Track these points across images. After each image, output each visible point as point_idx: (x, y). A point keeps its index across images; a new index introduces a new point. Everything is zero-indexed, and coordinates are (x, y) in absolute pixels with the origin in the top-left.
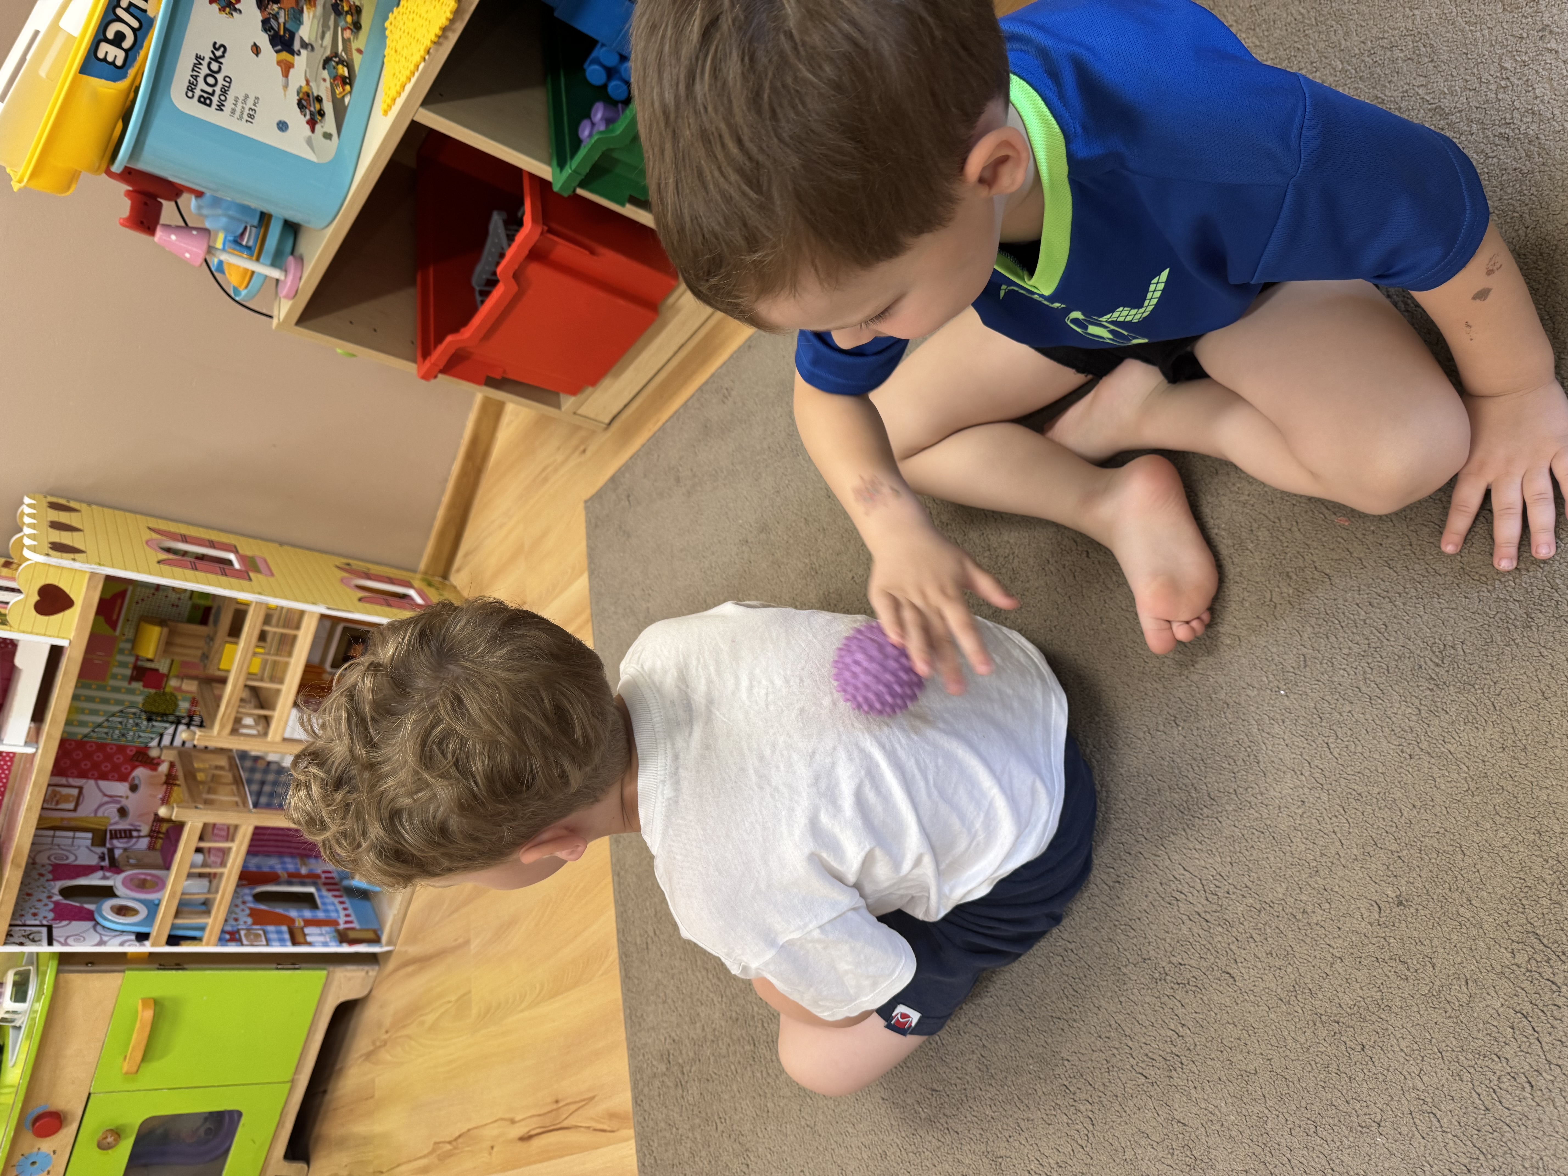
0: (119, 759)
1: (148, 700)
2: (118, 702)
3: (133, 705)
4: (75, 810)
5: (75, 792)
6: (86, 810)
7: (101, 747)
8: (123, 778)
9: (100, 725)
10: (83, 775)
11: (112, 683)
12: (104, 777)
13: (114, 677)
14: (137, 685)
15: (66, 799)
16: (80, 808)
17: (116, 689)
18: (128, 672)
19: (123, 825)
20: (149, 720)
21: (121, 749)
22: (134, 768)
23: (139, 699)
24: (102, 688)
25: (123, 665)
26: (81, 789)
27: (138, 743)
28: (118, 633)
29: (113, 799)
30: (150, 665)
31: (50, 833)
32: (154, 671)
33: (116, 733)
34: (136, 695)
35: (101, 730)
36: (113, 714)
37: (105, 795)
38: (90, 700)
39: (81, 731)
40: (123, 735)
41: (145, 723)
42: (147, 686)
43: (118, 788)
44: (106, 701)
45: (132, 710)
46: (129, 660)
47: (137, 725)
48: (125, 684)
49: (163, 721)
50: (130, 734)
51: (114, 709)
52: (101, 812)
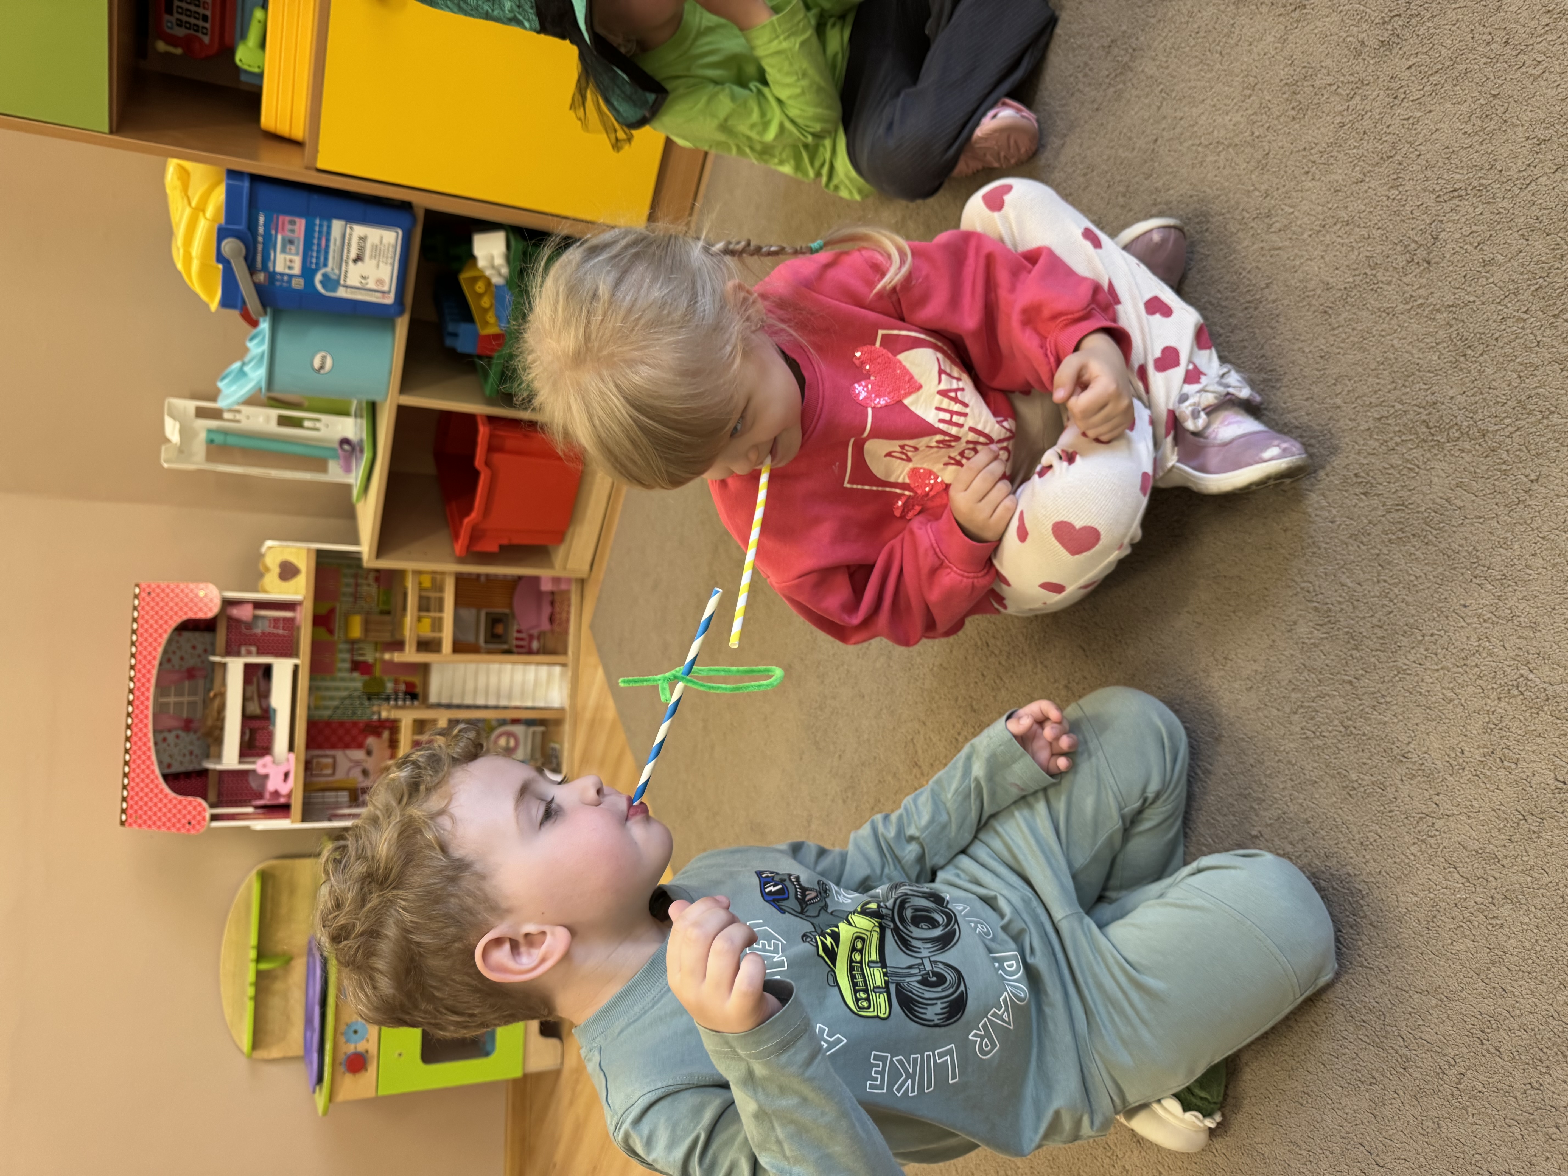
0: (355, 732)
1: (366, 684)
2: (346, 689)
3: (356, 690)
4: (333, 774)
5: (330, 760)
6: (340, 774)
7: (342, 724)
8: (360, 746)
9: (337, 708)
10: (333, 746)
11: (340, 675)
12: (347, 746)
13: (340, 670)
14: (356, 675)
15: (326, 766)
16: (338, 773)
17: (343, 679)
18: (347, 665)
20: (369, 699)
21: (355, 724)
22: (366, 737)
23: (359, 685)
24: (334, 679)
25: (343, 661)
26: (334, 757)
27: (365, 718)
28: (336, 637)
29: (357, 763)
30: (361, 658)
31: (320, 794)
32: (365, 663)
33: (350, 713)
34: (357, 682)
35: (339, 711)
36: (345, 698)
37: (351, 761)
38: (327, 689)
39: (326, 713)
40: (354, 713)
41: (366, 703)
42: (362, 674)
43: (358, 754)
44: (337, 689)
45: (356, 694)
46: (347, 656)
47: (362, 704)
48: (346, 675)
49: (379, 699)
50: (359, 712)
51: (344, 694)
52: (351, 775)
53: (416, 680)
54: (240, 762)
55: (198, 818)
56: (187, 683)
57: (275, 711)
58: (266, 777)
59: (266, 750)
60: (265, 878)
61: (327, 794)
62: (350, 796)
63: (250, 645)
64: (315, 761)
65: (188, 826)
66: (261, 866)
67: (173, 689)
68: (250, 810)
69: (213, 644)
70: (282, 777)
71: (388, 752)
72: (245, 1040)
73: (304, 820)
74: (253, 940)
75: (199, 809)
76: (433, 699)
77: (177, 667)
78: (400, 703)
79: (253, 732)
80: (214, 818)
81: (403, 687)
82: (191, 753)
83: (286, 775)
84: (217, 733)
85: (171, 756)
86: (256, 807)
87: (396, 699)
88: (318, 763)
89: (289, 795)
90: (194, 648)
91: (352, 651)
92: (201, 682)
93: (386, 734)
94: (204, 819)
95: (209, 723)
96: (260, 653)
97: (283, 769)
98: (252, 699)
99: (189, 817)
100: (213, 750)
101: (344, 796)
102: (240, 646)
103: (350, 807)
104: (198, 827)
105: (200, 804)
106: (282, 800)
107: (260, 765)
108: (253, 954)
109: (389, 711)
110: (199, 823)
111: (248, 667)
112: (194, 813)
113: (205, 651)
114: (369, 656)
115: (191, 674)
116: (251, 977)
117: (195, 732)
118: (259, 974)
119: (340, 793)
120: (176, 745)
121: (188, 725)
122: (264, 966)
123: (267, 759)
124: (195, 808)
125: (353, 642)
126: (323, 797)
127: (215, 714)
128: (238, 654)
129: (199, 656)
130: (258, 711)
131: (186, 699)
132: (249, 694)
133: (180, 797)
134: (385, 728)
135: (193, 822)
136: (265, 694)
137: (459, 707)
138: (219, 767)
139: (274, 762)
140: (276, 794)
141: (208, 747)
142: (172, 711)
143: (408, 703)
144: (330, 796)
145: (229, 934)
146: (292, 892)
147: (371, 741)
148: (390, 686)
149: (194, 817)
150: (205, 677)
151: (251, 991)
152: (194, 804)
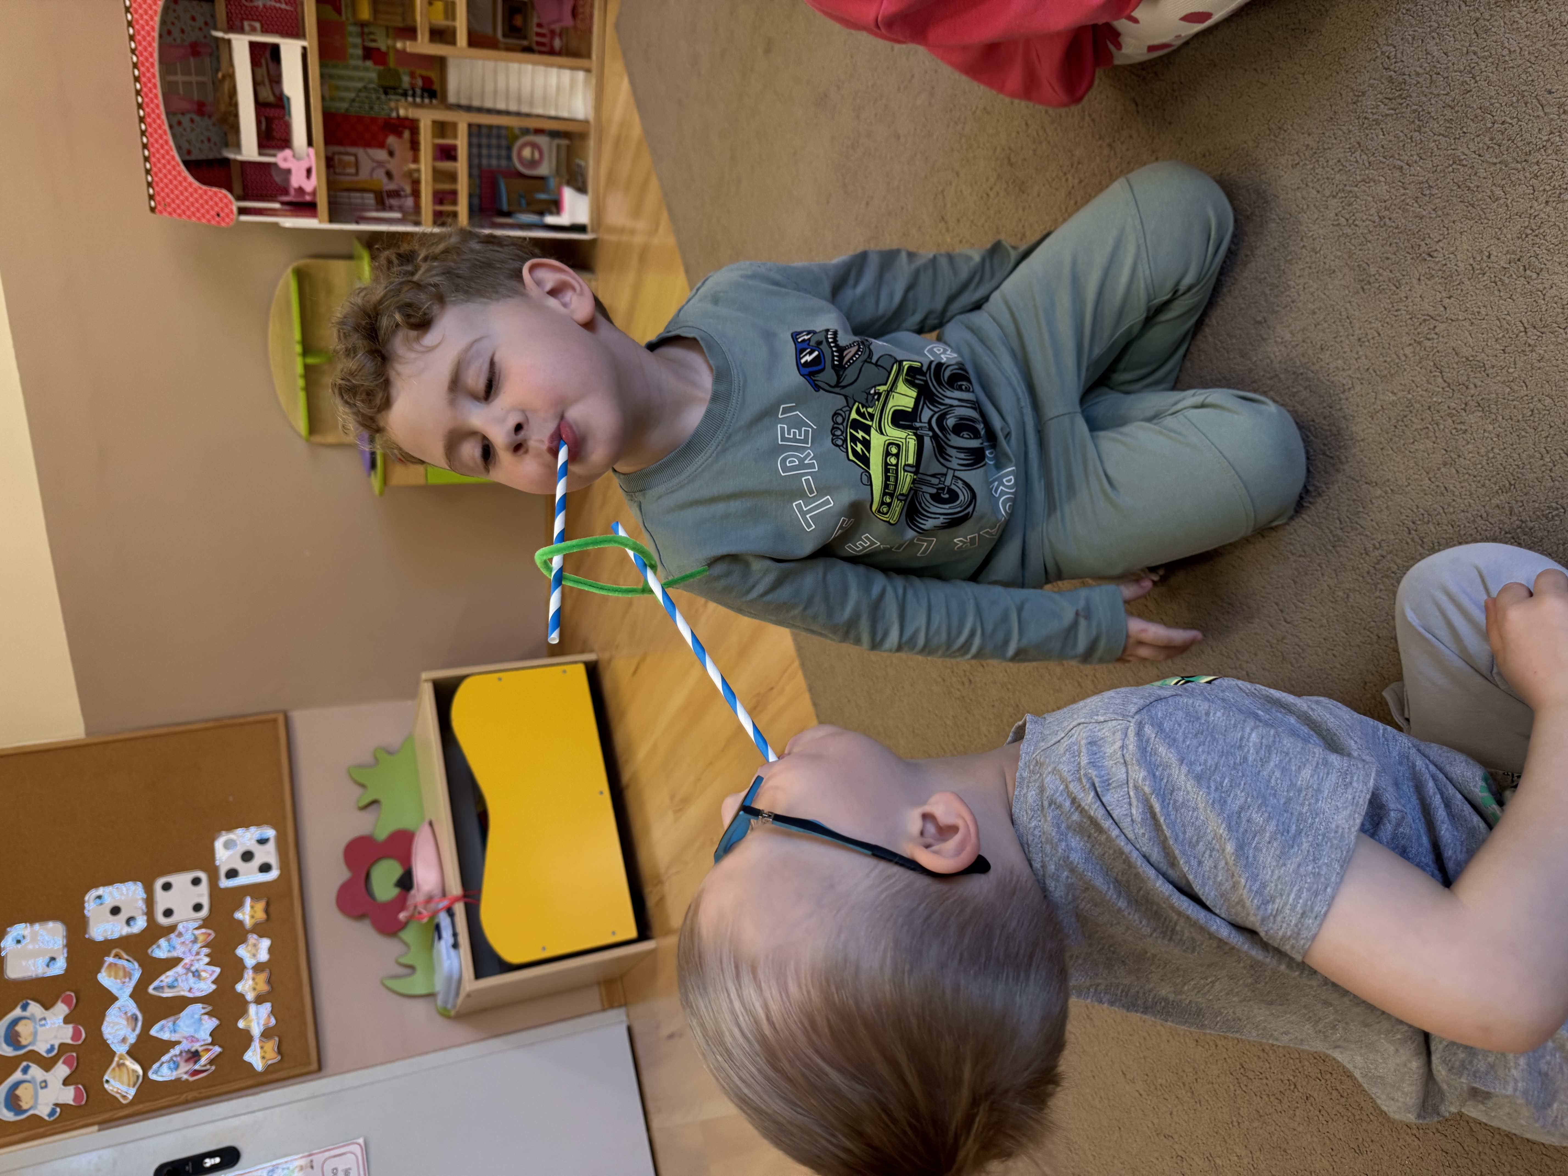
0: (374, 129)
1: (380, 75)
2: (361, 79)
3: (371, 81)
4: (357, 174)
5: (352, 159)
6: (364, 174)
7: (360, 119)
8: (382, 145)
9: (353, 100)
10: (354, 144)
11: (353, 62)
12: (367, 145)
13: (352, 57)
14: (369, 63)
15: (348, 164)
16: (361, 173)
17: (356, 68)
18: (360, 52)
19: (392, 186)
20: (386, 93)
21: (374, 120)
22: (386, 136)
23: (374, 75)
24: (346, 67)
25: (355, 46)
26: (356, 156)
27: (383, 114)
28: (344, 18)
29: (380, 164)
30: (373, 45)
31: (345, 194)
32: (378, 50)
33: (367, 107)
34: (371, 72)
35: (356, 104)
36: (360, 90)
37: (373, 160)
38: (341, 78)
39: (344, 106)
40: (372, 108)
41: (383, 97)
42: (376, 63)
43: (381, 154)
44: (351, 79)
45: (372, 86)
46: (359, 41)
47: (378, 98)
48: (359, 63)
49: (396, 94)
50: (376, 107)
51: (360, 85)
52: (375, 176)
53: (433, 75)
54: (260, 154)
55: (226, 210)
56: (192, 59)
57: (288, 99)
58: (288, 172)
59: (286, 142)
60: (301, 275)
61: (353, 194)
62: (376, 198)
63: (253, 20)
64: (336, 157)
65: (217, 219)
66: (296, 264)
67: (178, 65)
68: (277, 206)
69: (213, 16)
70: (304, 173)
71: (410, 154)
72: (302, 425)
73: (331, 220)
74: (297, 335)
75: (225, 201)
76: (452, 99)
77: (179, 41)
78: (418, 100)
79: (269, 121)
80: (242, 211)
81: (420, 82)
82: (209, 140)
83: (309, 171)
84: (231, 119)
85: (189, 142)
86: (283, 203)
87: (414, 96)
88: (340, 161)
89: (314, 193)
90: (193, 19)
91: (362, 34)
92: (207, 60)
93: (407, 134)
94: (232, 211)
95: (222, 108)
96: (265, 31)
97: (305, 165)
98: (263, 83)
99: (216, 209)
100: (231, 138)
101: (370, 198)
102: (242, 20)
103: (377, 210)
104: (227, 220)
105: (226, 197)
106: (308, 198)
107: (281, 159)
108: (298, 349)
109: (406, 109)
110: (228, 215)
111: (253, 46)
112: (221, 205)
113: (206, 24)
114: (382, 43)
115: (195, 50)
116: (300, 369)
117: (210, 117)
118: (307, 368)
119: (366, 195)
120: (193, 130)
121: (201, 109)
122: (310, 361)
123: (287, 153)
124: (221, 200)
125: (363, 25)
126: (349, 198)
127: (227, 99)
128: (241, 31)
129: (200, 29)
130: (271, 99)
131: (194, 79)
132: (259, 78)
133: (204, 187)
134: (405, 127)
135: (222, 214)
136: (276, 79)
137: (480, 110)
138: (239, 158)
139: (294, 156)
140: (300, 190)
141: (226, 134)
142: (181, 92)
143: (427, 101)
144: (356, 198)
145: (273, 327)
146: (329, 291)
147: (391, 140)
148: (406, 80)
149: (222, 209)
150: (211, 55)
151: (301, 383)
152: (220, 195)
